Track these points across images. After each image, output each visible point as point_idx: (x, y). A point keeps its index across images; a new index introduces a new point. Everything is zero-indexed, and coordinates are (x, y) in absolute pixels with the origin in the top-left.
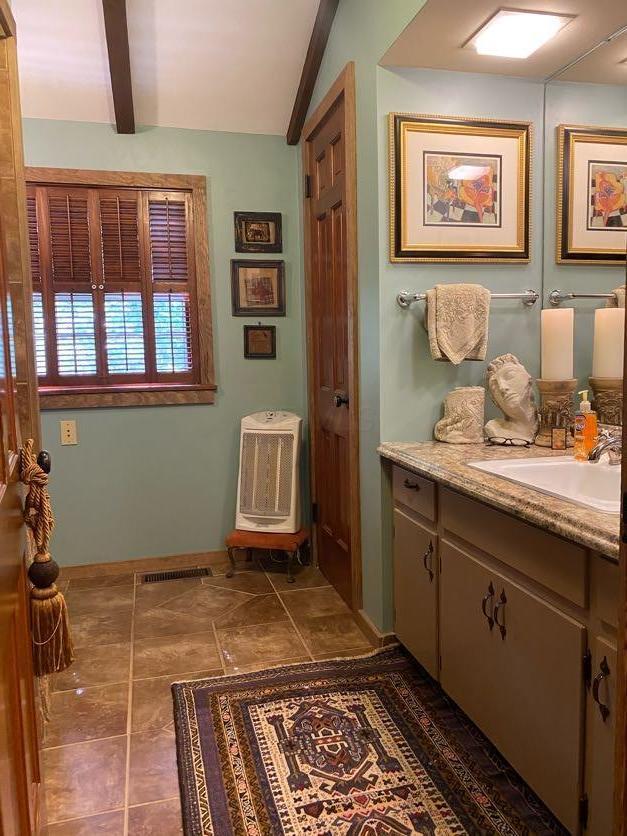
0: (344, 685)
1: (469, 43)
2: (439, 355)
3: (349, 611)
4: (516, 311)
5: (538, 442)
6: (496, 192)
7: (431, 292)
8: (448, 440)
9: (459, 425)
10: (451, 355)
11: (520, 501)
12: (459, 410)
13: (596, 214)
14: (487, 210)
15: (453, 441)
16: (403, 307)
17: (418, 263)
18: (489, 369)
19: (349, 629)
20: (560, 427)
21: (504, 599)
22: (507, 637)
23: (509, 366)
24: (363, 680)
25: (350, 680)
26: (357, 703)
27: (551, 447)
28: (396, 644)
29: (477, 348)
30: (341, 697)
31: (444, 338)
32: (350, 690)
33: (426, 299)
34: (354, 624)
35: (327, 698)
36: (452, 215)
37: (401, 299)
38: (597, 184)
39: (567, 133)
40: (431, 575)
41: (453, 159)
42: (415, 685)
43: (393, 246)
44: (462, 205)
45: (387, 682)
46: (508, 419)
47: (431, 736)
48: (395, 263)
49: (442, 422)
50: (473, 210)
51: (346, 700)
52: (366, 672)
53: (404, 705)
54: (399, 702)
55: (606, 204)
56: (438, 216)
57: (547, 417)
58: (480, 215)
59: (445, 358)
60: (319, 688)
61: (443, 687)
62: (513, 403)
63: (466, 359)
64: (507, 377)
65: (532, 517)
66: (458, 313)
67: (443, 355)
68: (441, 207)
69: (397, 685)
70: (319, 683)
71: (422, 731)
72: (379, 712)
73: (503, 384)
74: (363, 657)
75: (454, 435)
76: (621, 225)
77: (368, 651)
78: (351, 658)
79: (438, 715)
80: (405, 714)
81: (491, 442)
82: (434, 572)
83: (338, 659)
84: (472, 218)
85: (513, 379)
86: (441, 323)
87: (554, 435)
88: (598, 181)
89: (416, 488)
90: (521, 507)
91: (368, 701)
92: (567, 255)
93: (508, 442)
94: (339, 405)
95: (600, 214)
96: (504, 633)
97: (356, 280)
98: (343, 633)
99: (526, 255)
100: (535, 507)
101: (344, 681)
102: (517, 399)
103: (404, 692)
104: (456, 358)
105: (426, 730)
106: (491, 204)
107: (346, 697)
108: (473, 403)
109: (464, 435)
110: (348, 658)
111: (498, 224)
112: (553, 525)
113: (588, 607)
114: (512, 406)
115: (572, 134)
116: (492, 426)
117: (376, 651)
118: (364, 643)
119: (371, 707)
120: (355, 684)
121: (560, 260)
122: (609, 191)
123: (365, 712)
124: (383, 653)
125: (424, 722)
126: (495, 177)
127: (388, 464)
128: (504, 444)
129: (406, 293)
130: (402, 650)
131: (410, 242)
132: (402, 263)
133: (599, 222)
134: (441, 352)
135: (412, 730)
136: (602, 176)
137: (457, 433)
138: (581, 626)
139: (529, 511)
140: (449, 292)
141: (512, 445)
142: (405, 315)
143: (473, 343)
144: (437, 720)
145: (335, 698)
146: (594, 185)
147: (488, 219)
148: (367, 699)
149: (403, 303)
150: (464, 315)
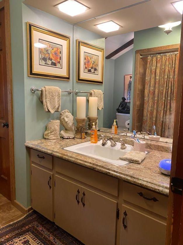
0: (18, 234)
1: (57, 6)
2: (47, 110)
3: (9, 201)
4: (66, 96)
5: (77, 137)
6: (60, 57)
7: (43, 89)
8: (49, 138)
9: (53, 133)
10: (50, 110)
11: (93, 164)
12: (53, 128)
13: (86, 68)
14: (58, 62)
15: (51, 139)
16: (33, 93)
17: (38, 77)
18: (61, 114)
19: (11, 209)
20: (83, 132)
21: (84, 194)
22: (85, 206)
23: (67, 114)
24: (24, 229)
25: (19, 231)
26: (25, 240)
27: (81, 138)
28: (32, 210)
29: (58, 108)
30: (18, 239)
31: (49, 105)
32: (20, 235)
33: (42, 91)
34: (12, 206)
35: (13, 242)
36: (48, 63)
37: (33, 90)
38: (86, 59)
39: (79, 42)
40: (50, 187)
41: (48, 43)
42: (43, 225)
43: (29, 71)
44: (51, 60)
45: (33, 227)
46: (66, 130)
47: (55, 243)
48: (30, 77)
49: (46, 132)
50: (54, 61)
51: (21, 240)
52: (24, 225)
53: (42, 234)
54: (40, 233)
55: (88, 65)
56: (44, 62)
57: (79, 130)
58: (56, 63)
59: (49, 111)
60: (8, 238)
61: (56, 224)
62: (70, 125)
63: (55, 111)
64: (67, 117)
65: (100, 170)
66: (53, 96)
67: (48, 110)
68: (44, 59)
69: (37, 227)
70: (7, 237)
71: (52, 242)
72: (35, 241)
73: (66, 120)
74: (21, 219)
75: (52, 137)
76: (91, 72)
77: (21, 216)
78: (17, 221)
79: (55, 234)
80: (44, 238)
81: (63, 138)
82: (52, 186)
83: (11, 223)
84: (54, 64)
85: (69, 118)
86: (48, 100)
87: (82, 135)
88: (86, 58)
89: (43, 158)
90: (95, 167)
91: (29, 237)
92: (79, 80)
93: (69, 138)
94: (4, 126)
95: (87, 68)
96: (84, 205)
97: (11, 80)
98: (9, 211)
99: (68, 78)
100: (100, 166)
101: (17, 232)
102: (71, 124)
103: (40, 228)
104: (52, 111)
105: (53, 241)
106: (59, 61)
107: (20, 239)
108: (57, 126)
109: (54, 137)
110: (15, 221)
111: (61, 68)
112: (109, 173)
113: (118, 196)
114: (69, 126)
115: (80, 43)
116: (62, 132)
117: (25, 215)
118: (19, 213)
119: (31, 239)
120: (22, 232)
121: (77, 81)
122: (88, 62)
123: (30, 243)
124: (28, 215)
125: (51, 238)
126: (60, 52)
127: (28, 149)
128: (68, 139)
129: (34, 88)
130: (35, 212)
131: (35, 70)
132: (33, 77)
133: (86, 71)
134: (48, 109)
135: (49, 243)
136: (87, 57)
137: (52, 136)
138: (116, 202)
139: (98, 168)
140: (50, 89)
141: (70, 138)
142: (33, 96)
143: (57, 106)
144: (55, 236)
145: (16, 241)
146: (85, 59)
147: (58, 65)
148: (28, 236)
149: (33, 91)
150: (54, 97)
